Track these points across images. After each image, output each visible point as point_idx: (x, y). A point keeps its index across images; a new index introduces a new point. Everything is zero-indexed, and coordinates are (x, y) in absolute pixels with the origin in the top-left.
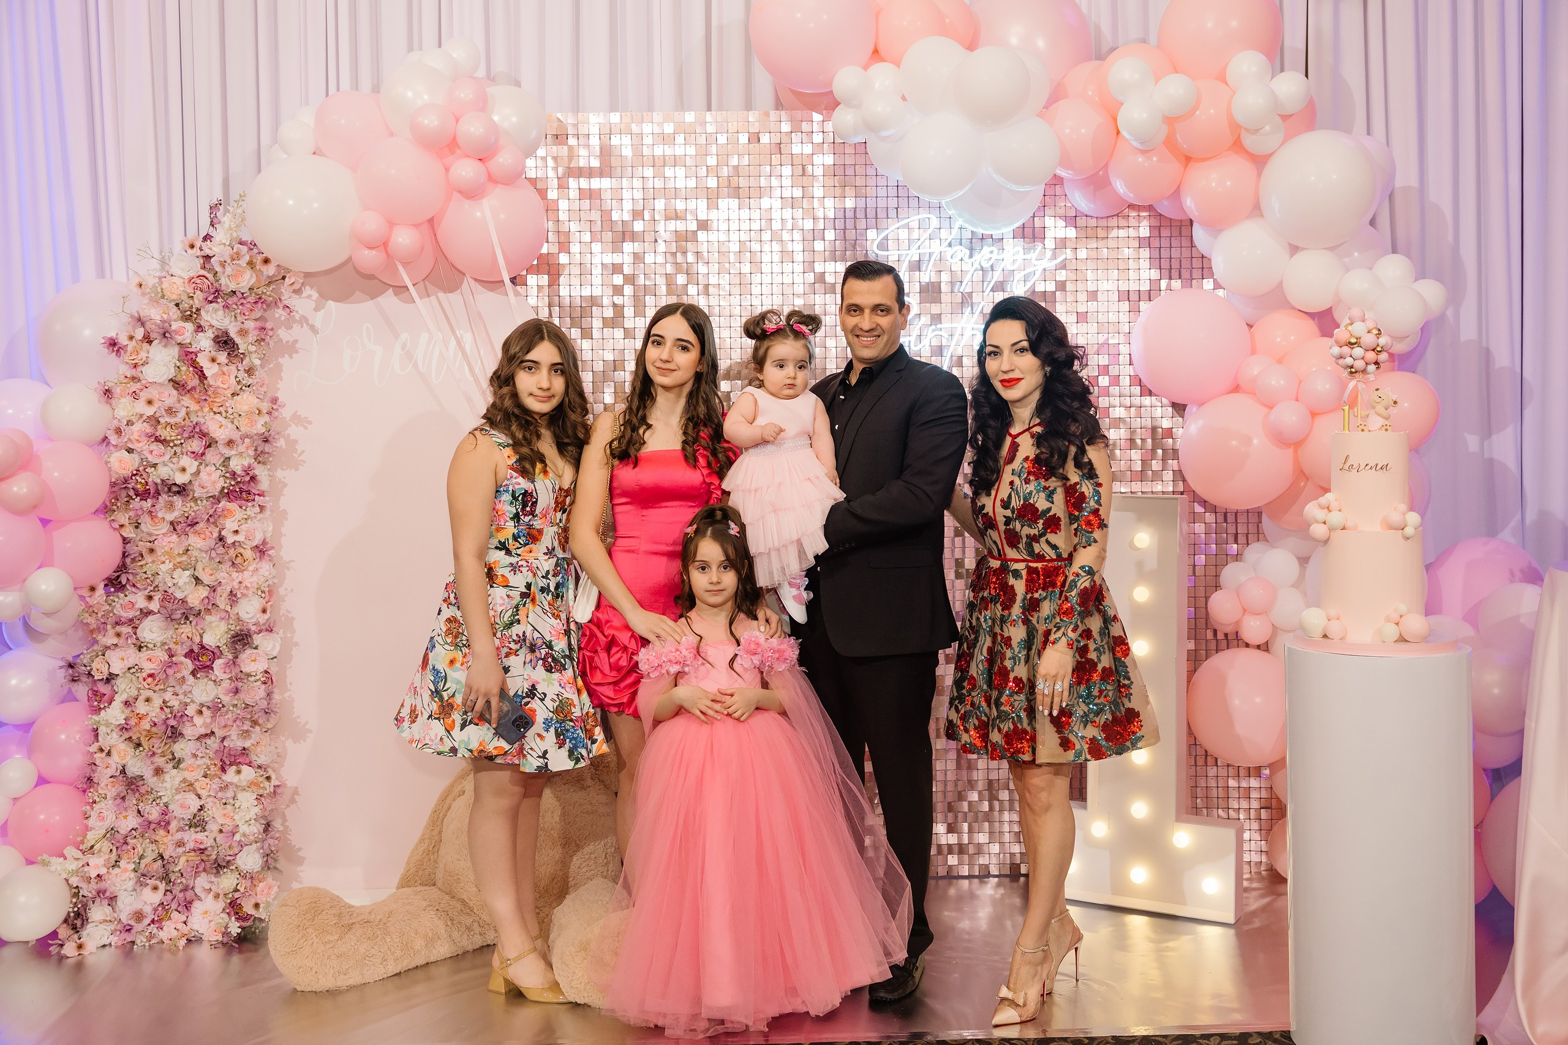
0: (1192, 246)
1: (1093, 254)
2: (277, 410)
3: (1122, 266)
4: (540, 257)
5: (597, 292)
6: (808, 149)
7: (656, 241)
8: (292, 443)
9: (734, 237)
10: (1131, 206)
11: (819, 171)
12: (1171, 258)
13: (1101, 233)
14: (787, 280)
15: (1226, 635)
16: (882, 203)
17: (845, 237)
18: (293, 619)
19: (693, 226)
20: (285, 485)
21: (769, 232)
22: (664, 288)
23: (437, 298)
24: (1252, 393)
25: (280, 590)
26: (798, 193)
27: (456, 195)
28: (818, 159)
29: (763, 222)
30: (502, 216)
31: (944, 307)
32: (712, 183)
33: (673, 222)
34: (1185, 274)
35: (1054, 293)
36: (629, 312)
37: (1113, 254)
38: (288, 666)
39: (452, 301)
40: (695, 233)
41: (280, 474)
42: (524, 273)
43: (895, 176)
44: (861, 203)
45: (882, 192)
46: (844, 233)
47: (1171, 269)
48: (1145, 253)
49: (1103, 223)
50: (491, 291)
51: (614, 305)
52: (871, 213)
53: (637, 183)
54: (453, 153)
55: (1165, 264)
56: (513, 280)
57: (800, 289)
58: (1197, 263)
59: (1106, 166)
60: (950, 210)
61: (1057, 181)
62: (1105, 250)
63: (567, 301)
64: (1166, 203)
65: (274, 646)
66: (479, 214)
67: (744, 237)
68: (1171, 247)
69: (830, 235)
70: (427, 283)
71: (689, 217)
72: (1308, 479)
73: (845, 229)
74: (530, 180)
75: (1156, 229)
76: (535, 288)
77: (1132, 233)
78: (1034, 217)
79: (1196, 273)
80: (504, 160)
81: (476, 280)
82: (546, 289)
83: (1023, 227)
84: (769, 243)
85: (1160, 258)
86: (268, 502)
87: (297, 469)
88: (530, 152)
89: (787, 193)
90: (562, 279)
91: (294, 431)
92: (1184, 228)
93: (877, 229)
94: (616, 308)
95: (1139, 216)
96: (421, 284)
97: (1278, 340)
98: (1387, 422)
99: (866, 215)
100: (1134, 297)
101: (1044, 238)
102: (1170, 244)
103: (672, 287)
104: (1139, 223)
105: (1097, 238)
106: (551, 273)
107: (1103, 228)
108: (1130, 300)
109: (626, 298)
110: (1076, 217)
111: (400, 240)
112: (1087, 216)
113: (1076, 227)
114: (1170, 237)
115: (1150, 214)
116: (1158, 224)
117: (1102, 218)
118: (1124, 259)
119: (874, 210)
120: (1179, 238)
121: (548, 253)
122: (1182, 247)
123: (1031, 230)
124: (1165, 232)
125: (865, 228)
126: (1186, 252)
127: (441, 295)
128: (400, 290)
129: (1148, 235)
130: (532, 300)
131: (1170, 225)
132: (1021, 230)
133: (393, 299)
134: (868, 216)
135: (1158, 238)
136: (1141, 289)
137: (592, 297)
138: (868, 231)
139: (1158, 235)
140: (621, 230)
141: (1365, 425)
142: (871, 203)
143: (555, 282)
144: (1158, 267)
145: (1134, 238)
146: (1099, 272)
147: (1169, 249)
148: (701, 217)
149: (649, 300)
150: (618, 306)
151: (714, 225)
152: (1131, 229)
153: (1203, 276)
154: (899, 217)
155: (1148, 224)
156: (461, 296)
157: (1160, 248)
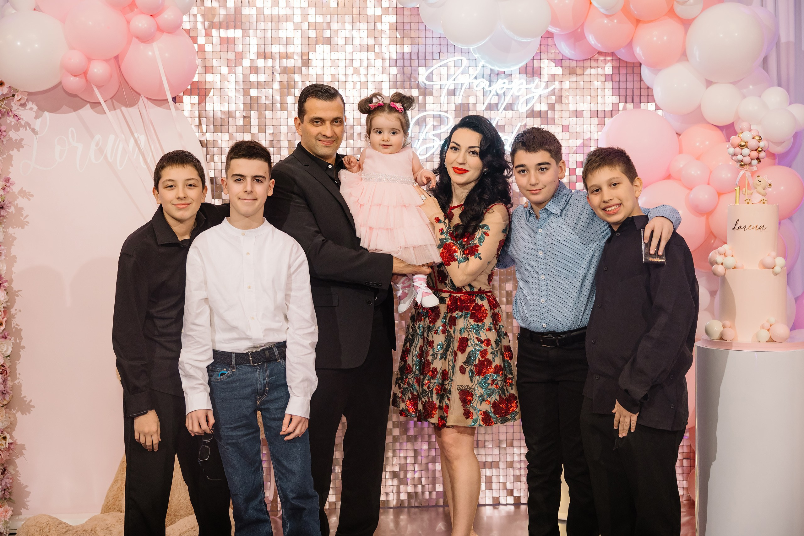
0: (641, 80)
1: (574, 86)
2: (9, 186)
3: (593, 93)
4: (193, 84)
5: (233, 108)
6: (378, 12)
7: (273, 74)
8: (19, 210)
9: (327, 71)
10: (600, 53)
11: (386, 27)
12: (626, 89)
13: (579, 71)
16: (429, 49)
17: (403, 72)
18: (21, 330)
19: (299, 63)
20: (15, 239)
21: (351, 68)
22: (278, 105)
23: (121, 111)
24: (679, 180)
25: (11, 310)
26: (371, 42)
27: (135, 40)
28: (385, 18)
29: (347, 61)
30: (166, 55)
32: (312, 34)
33: (285, 60)
34: (636, 99)
35: (547, 112)
36: (254, 122)
37: (587, 86)
38: (18, 362)
39: (132, 112)
40: (300, 68)
41: (11, 231)
42: (182, 94)
43: (439, 31)
44: (415, 49)
45: (429, 41)
46: (403, 69)
47: (626, 95)
48: (609, 85)
49: (581, 64)
50: (159, 106)
51: (244, 117)
52: (421, 56)
53: (260, 34)
54: (132, 10)
55: (622, 92)
56: (174, 99)
58: (644, 92)
59: (582, 26)
60: (476, 54)
61: (549, 35)
62: (582, 83)
63: (211, 114)
64: (623, 51)
65: (8, 348)
66: (150, 53)
67: (334, 71)
69: (394, 70)
70: (114, 101)
71: (296, 57)
72: (716, 237)
73: (404, 67)
74: (185, 30)
75: (617, 69)
76: (189, 105)
77: (600, 71)
78: (533, 59)
79: (644, 98)
80: (168, 16)
81: (148, 98)
82: (197, 106)
83: (526, 66)
84: (351, 76)
85: (619, 88)
86: (3, 250)
87: (23, 228)
88: (186, 11)
89: (364, 42)
90: (208, 99)
91: (21, 202)
92: (635, 68)
93: (426, 67)
94: (245, 119)
95: (605, 59)
96: (110, 101)
97: (698, 144)
98: (764, 198)
99: (418, 57)
100: (601, 115)
101: (540, 74)
102: (626, 79)
103: (284, 105)
104: (605, 65)
105: (576, 74)
106: (200, 95)
107: (580, 67)
108: (598, 117)
109: (252, 112)
110: (562, 60)
111: (96, 70)
112: (569, 59)
113: (562, 67)
114: (627, 74)
115: (613, 59)
116: (618, 66)
117: (580, 61)
118: (594, 89)
119: (424, 53)
120: (632, 75)
121: (198, 81)
122: (634, 81)
123: (531, 68)
124: (623, 71)
125: (418, 66)
126: (637, 85)
127: (123, 108)
128: (96, 105)
129: (612, 73)
130: (186, 113)
131: (626, 66)
132: (525, 68)
133: (91, 110)
134: (419, 58)
135: (618, 75)
136: (606, 110)
137: (228, 111)
138: (419, 68)
139: (618, 73)
140: (249, 66)
141: (750, 200)
142: (422, 49)
143: (203, 101)
144: (618, 95)
145: (602, 75)
146: (578, 97)
147: (625, 82)
148: (304, 58)
149: (268, 114)
150: (247, 118)
151: (313, 63)
152: (600, 69)
153: (648, 101)
154: (441, 58)
155: (611, 65)
156: (138, 110)
157: (619, 81)
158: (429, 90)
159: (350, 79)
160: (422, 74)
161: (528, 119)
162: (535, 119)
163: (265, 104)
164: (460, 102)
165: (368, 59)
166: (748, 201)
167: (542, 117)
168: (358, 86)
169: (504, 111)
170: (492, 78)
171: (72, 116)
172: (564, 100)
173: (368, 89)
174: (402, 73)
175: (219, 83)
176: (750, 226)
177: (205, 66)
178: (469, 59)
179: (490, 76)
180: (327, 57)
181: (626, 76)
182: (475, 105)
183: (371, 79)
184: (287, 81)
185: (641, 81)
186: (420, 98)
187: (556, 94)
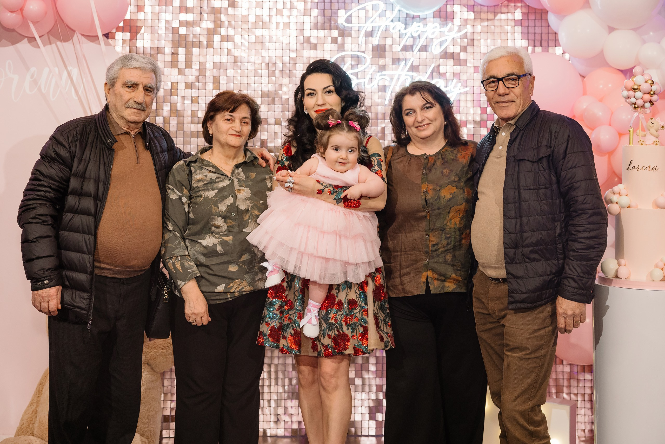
0: (549, 26)
1: (485, 29)
3: (504, 37)
4: (125, 21)
5: (162, 44)
7: (201, 13)
12: (535, 33)
13: (491, 16)
14: (286, 41)
19: (226, 4)
21: (275, 10)
22: (205, 43)
23: (56, 45)
29: (271, 3)
31: (388, 60)
33: (213, 1)
34: (544, 43)
35: (459, 54)
36: (182, 58)
37: (498, 30)
39: (66, 47)
40: (226, 8)
42: (114, 31)
46: (324, 12)
47: (535, 40)
48: (519, 29)
49: (492, 9)
50: (92, 41)
55: (531, 37)
56: (107, 36)
57: (294, 46)
58: (551, 37)
62: (493, 27)
63: (141, 51)
67: (258, 12)
69: (315, 12)
70: (50, 36)
72: (615, 175)
73: (324, 9)
75: (526, 15)
76: (121, 41)
77: (510, 16)
78: (446, 5)
79: (551, 43)
81: (82, 35)
82: (128, 42)
83: (440, 11)
85: (528, 33)
90: (139, 36)
92: (543, 15)
93: (345, 10)
94: (173, 55)
95: (515, 6)
96: (46, 37)
97: (601, 86)
98: (657, 140)
101: (453, 19)
102: (535, 24)
103: (211, 43)
104: (515, 10)
105: (488, 19)
106: (132, 32)
107: (491, 12)
109: (180, 49)
110: (474, 5)
111: (31, 7)
112: (481, 5)
113: (474, 12)
114: (535, 20)
115: (523, 5)
116: (527, 12)
117: (491, 7)
118: (505, 33)
120: (541, 21)
121: (130, 19)
122: (542, 26)
123: (445, 13)
124: (532, 17)
125: (337, 9)
126: (545, 30)
127: (59, 43)
128: (32, 39)
129: (521, 18)
131: (534, 12)
132: (439, 13)
133: (28, 44)
135: (527, 20)
137: (158, 47)
138: (339, 11)
139: (527, 18)
140: (179, 6)
141: (643, 141)
143: (134, 37)
144: (527, 38)
145: (511, 20)
146: (489, 41)
147: (534, 27)
149: (195, 51)
150: (175, 54)
151: (240, 4)
152: (509, 14)
153: (555, 45)
154: (359, 2)
155: (521, 11)
156: (72, 45)
157: (528, 26)
158: (348, 31)
159: (274, 19)
160: (342, 16)
161: (441, 60)
162: (448, 60)
163: (193, 41)
164: (377, 44)
165: (290, 2)
166: (641, 142)
167: (454, 58)
168: (281, 26)
169: (419, 52)
170: (407, 21)
171: (10, 49)
172: (476, 43)
174: (323, 15)
175: (150, 21)
176: (643, 167)
177: (138, 6)
178: (386, 3)
179: (406, 20)
182: (391, 46)
183: (293, 20)
184: (214, 21)
186: (340, 39)
187: (468, 38)
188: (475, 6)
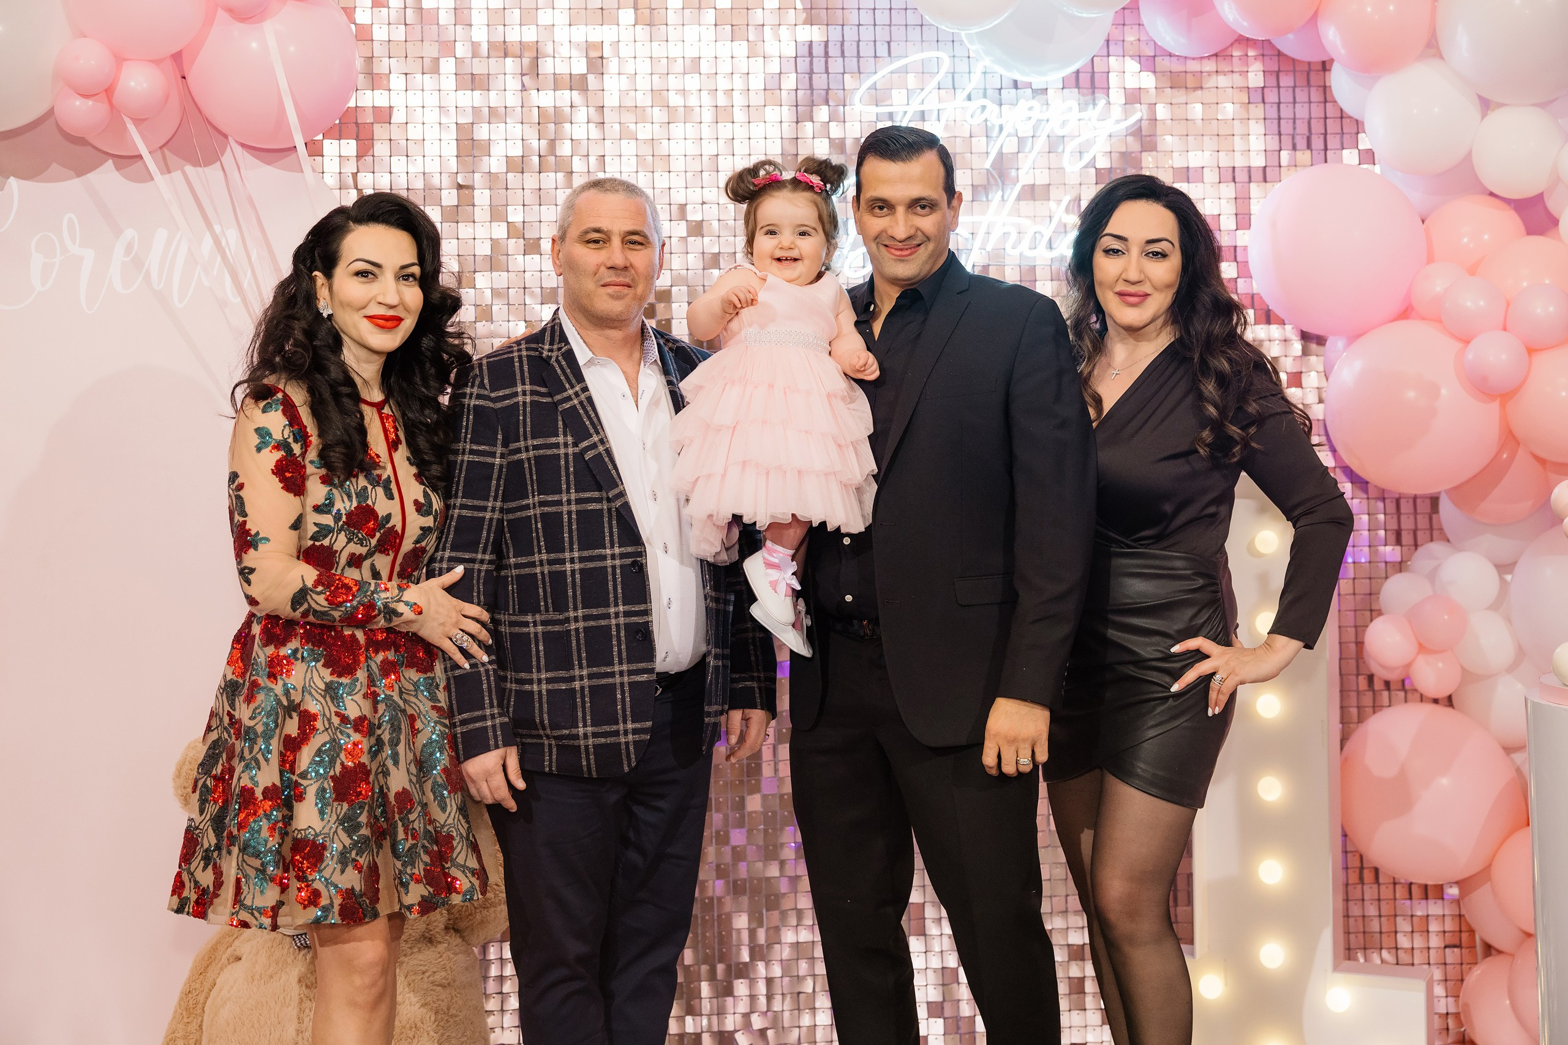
0: (1327, 98)
1: (1181, 112)
3: (1223, 129)
4: (345, 113)
5: (432, 167)
9: (643, 83)
10: (1243, 41)
12: (1295, 119)
13: (1192, 81)
15: (1387, 684)
16: (867, 34)
17: (811, 84)
19: (580, 67)
23: (184, 174)
24: (1435, 319)
27: (222, 15)
29: (688, 62)
30: (292, 49)
33: (550, 60)
34: (1317, 143)
36: (482, 197)
37: (1210, 112)
40: (583, 77)
42: (320, 137)
44: (835, 33)
45: (866, 18)
46: (811, 79)
47: (1295, 134)
48: (1257, 111)
50: (269, 163)
51: (460, 187)
52: (850, 50)
55: (1286, 127)
58: (1334, 125)
60: (971, 44)
62: (1199, 106)
63: (385, 181)
64: (1293, 35)
66: (256, 45)
68: (1295, 102)
69: (789, 81)
70: (170, 153)
71: (573, 53)
73: (811, 74)
75: (1273, 76)
76: (337, 160)
77: (1237, 80)
78: (1093, 59)
79: (1333, 142)
81: (243, 145)
82: (354, 162)
84: (696, 94)
85: (1279, 119)
90: (378, 147)
92: (1313, 76)
93: (860, 73)
94: (460, 191)
95: (1247, 55)
96: (159, 152)
99: (843, 52)
100: (1241, 176)
101: (1108, 88)
102: (1294, 98)
104: (1247, 65)
105: (1186, 88)
106: (360, 138)
107: (1194, 73)
108: (1237, 180)
109: (477, 176)
110: (1155, 56)
111: (132, 84)
112: (1171, 55)
113: (1155, 72)
114: (1294, 88)
115: (1265, 53)
116: (1277, 69)
117: (1194, 59)
118: (1226, 120)
119: (855, 44)
120: (1307, 89)
121: (357, 107)
122: (1310, 102)
123: (1089, 75)
124: (1286, 81)
125: (842, 72)
126: (1317, 112)
127: (189, 169)
128: (127, 160)
129: (1262, 85)
130: (330, 180)
131: (1293, 68)
132: (1074, 75)
133: (116, 175)
134: (846, 54)
135: (1276, 90)
136: (1252, 165)
137: (424, 173)
138: (846, 76)
139: (1275, 85)
142: (850, 34)
143: (368, 152)
144: (1277, 132)
145: (1240, 89)
146: (1191, 139)
147: (1292, 105)
148: (594, 54)
149: (514, 178)
150: (465, 187)
151: (612, 66)
152: (1236, 76)
153: (1342, 144)
154: (892, 55)
155: (1262, 68)
156: (221, 172)
157: (1279, 103)
161: (1084, 187)
165: (732, 57)
169: (1032, 169)
170: (1003, 96)
171: (75, 184)
173: (733, 122)
174: (808, 86)
175: (403, 111)
178: (954, 56)
179: (1000, 93)
180: (643, 50)
181: (1294, 91)
183: (739, 100)
184: (555, 107)
185: (1325, 101)
186: (849, 142)
187: (1144, 133)
188: (1156, 58)
